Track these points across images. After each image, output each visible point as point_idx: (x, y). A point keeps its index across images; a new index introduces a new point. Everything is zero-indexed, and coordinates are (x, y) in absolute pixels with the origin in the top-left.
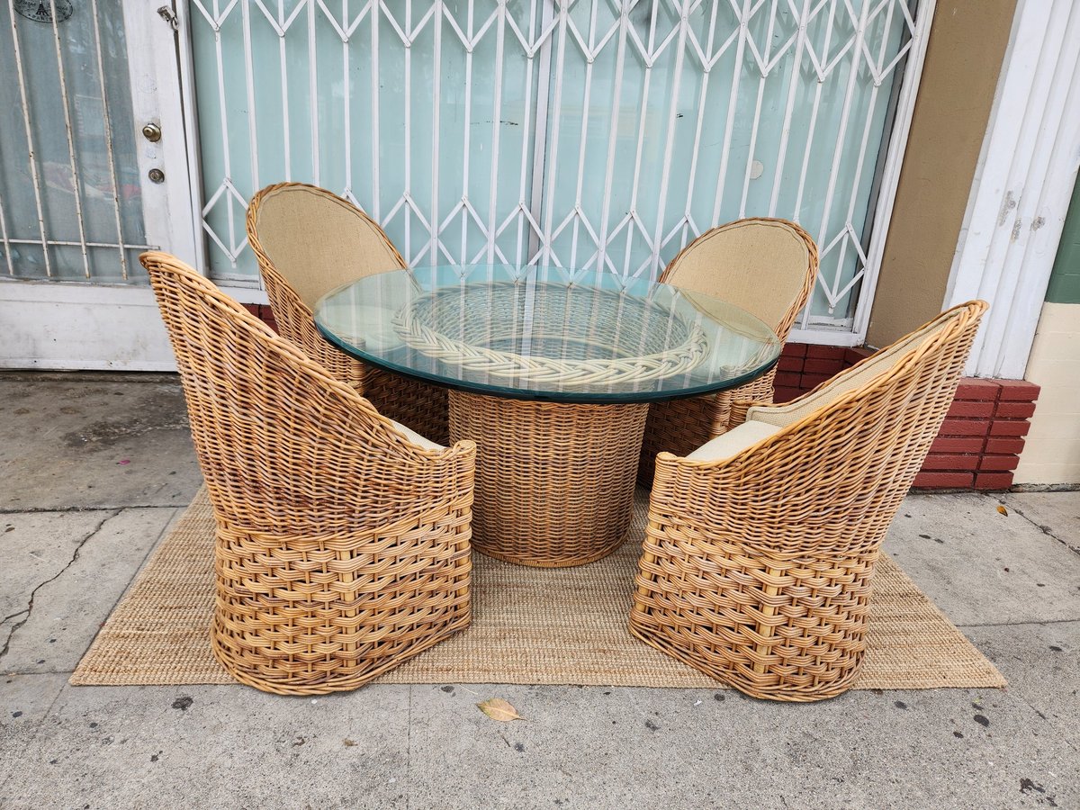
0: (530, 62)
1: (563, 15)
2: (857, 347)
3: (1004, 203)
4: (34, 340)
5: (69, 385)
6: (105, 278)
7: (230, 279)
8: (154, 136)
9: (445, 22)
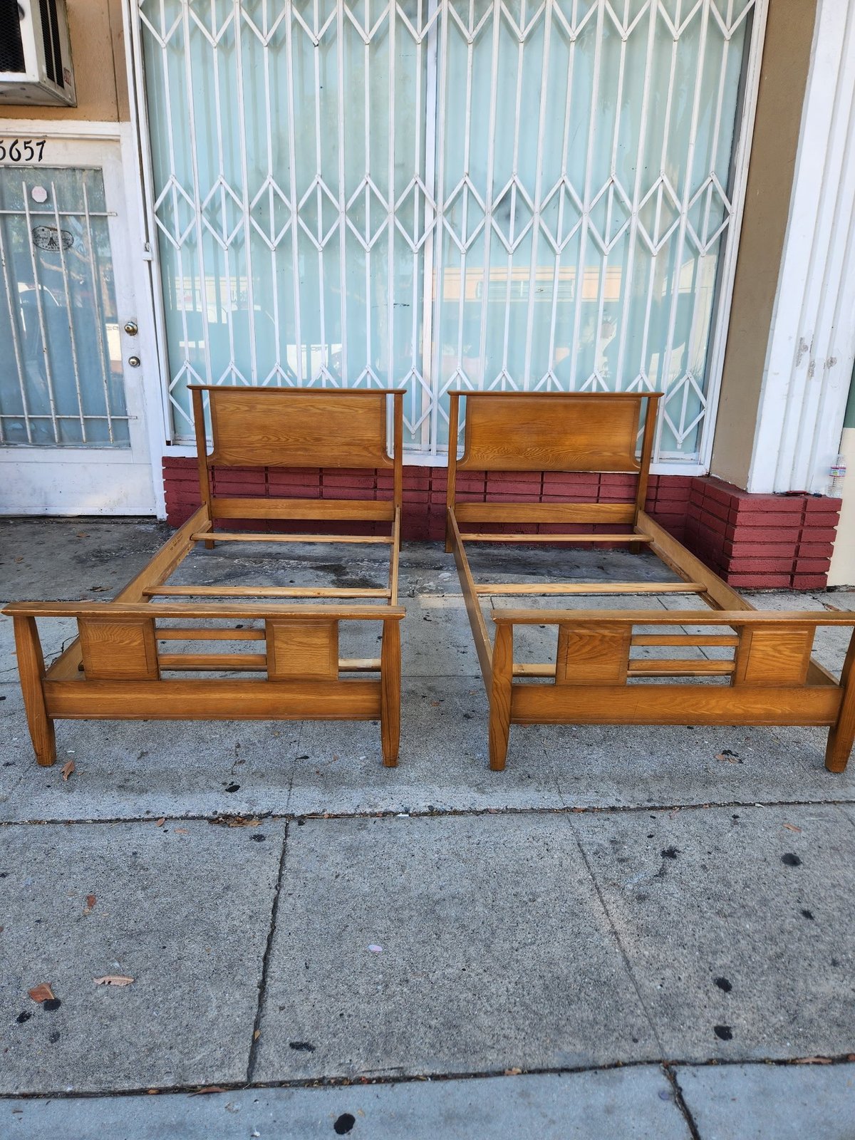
0: (416, 256)
1: (440, 217)
2: (702, 476)
3: (798, 348)
4: (45, 493)
5: (71, 526)
6: (98, 443)
7: (190, 440)
8: (133, 332)
9: (348, 229)
